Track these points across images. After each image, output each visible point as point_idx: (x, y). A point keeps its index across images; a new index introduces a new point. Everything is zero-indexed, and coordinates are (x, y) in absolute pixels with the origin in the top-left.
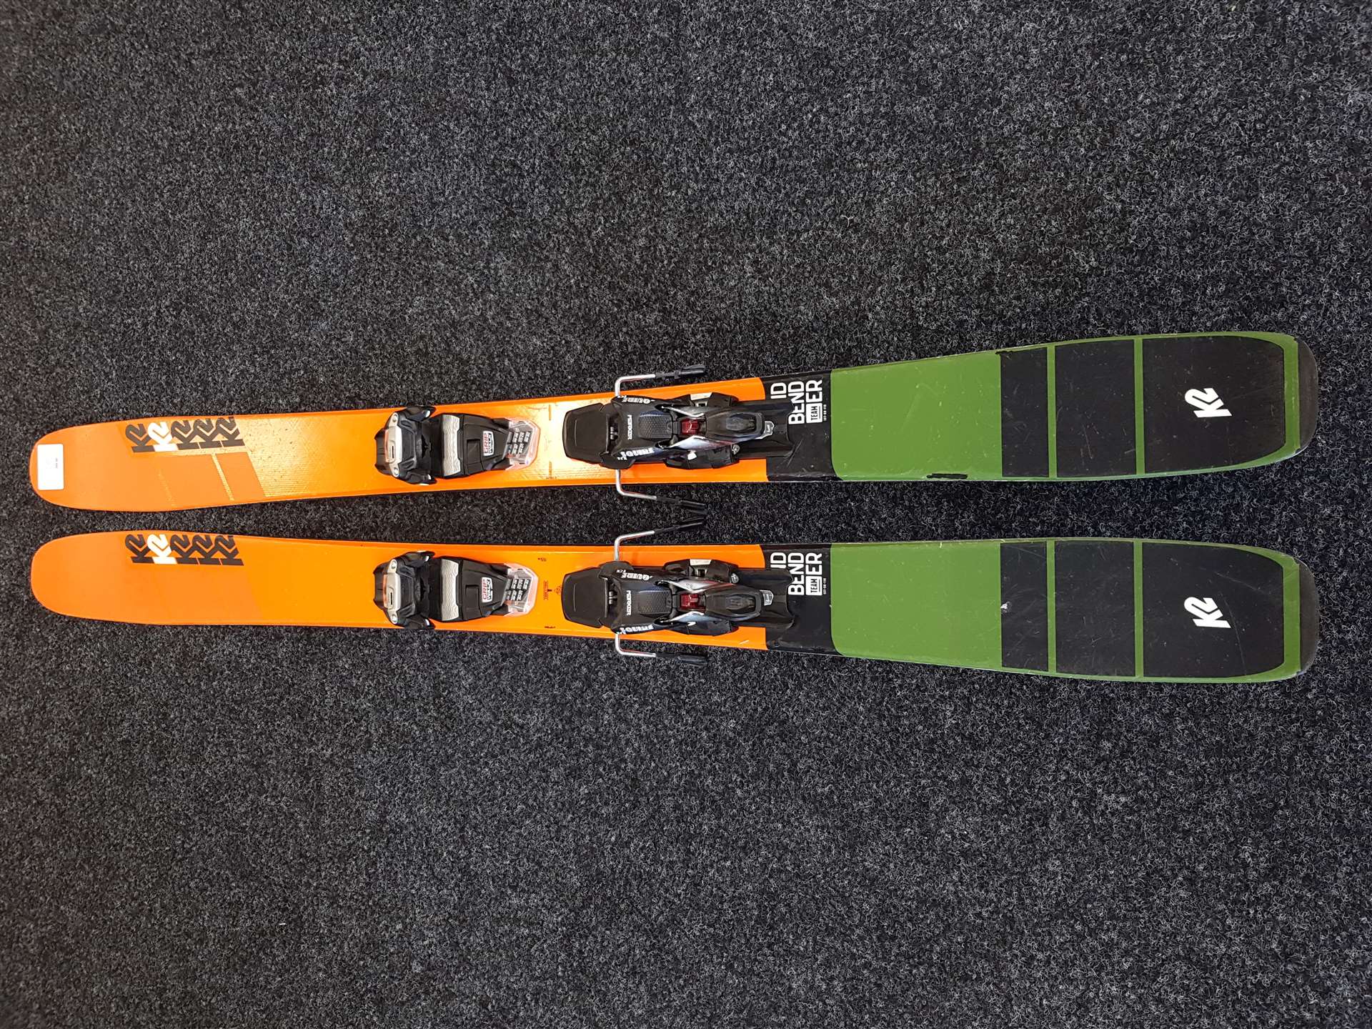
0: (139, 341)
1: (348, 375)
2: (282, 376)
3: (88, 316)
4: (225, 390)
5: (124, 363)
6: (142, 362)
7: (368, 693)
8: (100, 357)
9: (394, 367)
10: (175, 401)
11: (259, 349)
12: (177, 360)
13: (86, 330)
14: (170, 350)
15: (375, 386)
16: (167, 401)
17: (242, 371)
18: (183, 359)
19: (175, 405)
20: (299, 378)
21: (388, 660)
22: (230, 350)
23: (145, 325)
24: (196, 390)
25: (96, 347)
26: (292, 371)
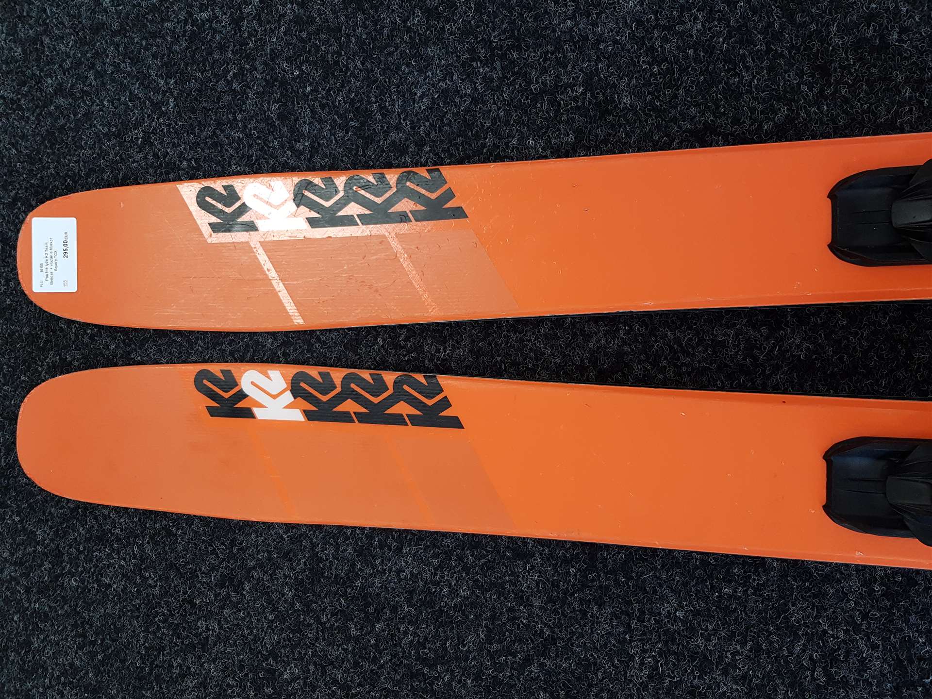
0: (222, 48)
1: (688, 91)
2: (536, 97)
3: (119, 13)
4: (406, 124)
5: (192, 84)
6: (229, 83)
7: (733, 665)
8: (143, 78)
9: (801, 74)
10: (299, 146)
11: (482, 53)
12: (303, 79)
13: (115, 33)
14: (288, 60)
15: (753, 110)
16: (282, 146)
17: (444, 93)
18: (316, 74)
19: (298, 154)
20: (575, 99)
21: (782, 610)
22: (418, 56)
23: (236, 22)
24: (346, 128)
25: (135, 61)
26: (558, 87)
